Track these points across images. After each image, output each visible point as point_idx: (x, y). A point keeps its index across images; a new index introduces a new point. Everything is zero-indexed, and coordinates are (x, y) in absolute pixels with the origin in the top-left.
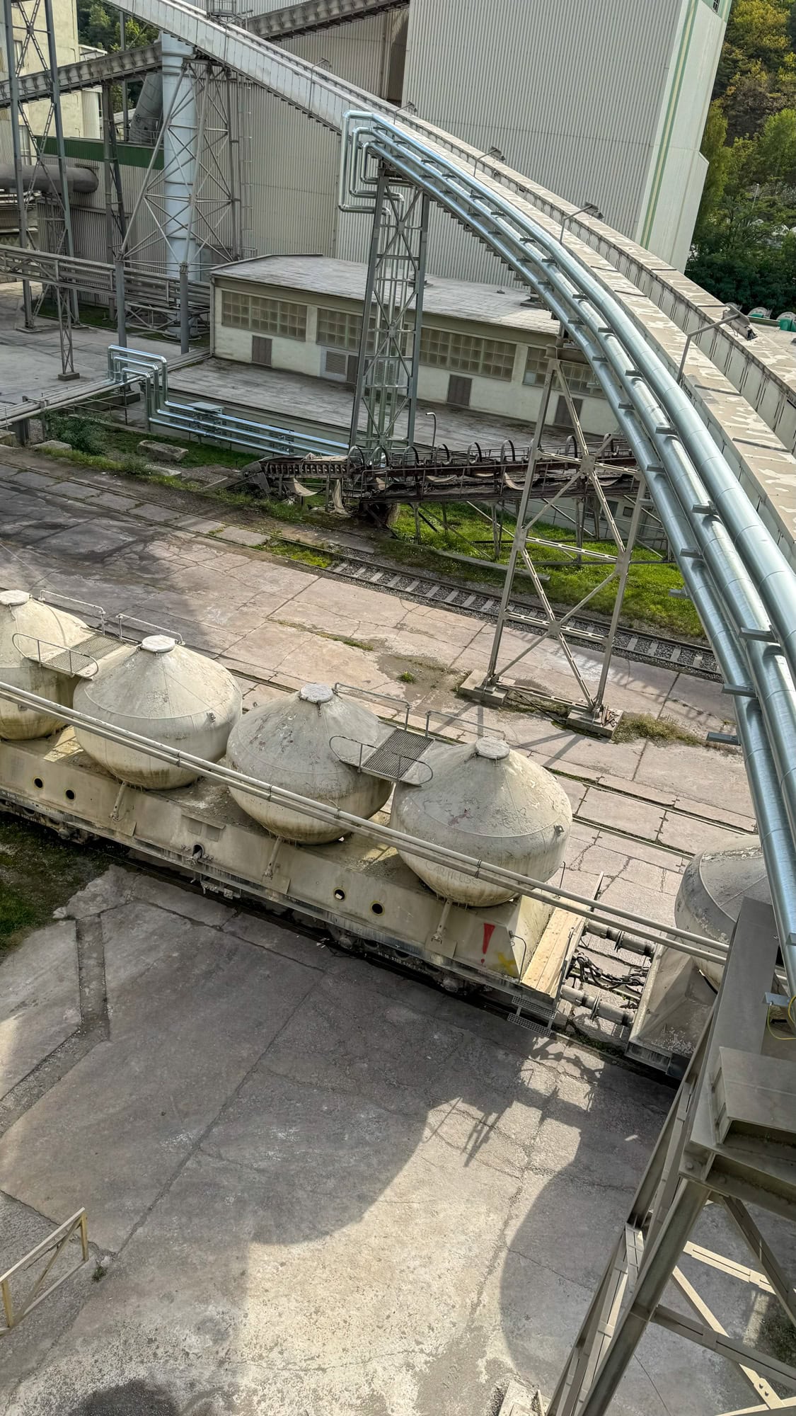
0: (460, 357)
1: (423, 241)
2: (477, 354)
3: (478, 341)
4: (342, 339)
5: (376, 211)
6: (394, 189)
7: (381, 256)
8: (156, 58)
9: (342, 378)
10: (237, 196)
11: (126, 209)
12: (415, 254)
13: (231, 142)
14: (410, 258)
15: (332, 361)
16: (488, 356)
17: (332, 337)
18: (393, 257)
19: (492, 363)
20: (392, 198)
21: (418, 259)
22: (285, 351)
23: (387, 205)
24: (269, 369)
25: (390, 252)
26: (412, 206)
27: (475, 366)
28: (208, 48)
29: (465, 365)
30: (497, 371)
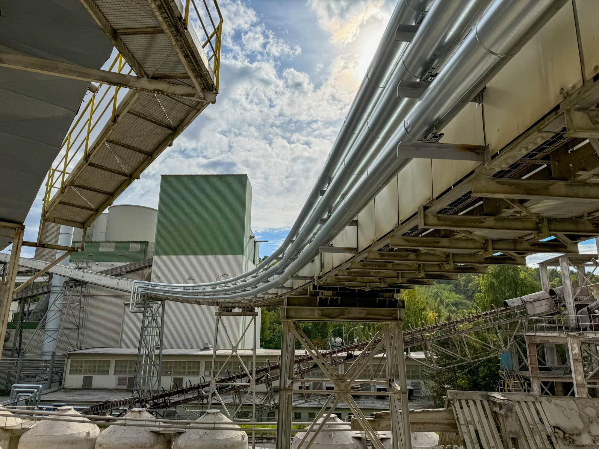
0: (177, 370)
1: (162, 321)
2: (184, 368)
3: (185, 363)
4: (126, 371)
5: (144, 312)
6: (151, 305)
7: (146, 327)
8: (48, 289)
9: (125, 387)
10: (80, 326)
11: (22, 346)
12: (159, 325)
13: (80, 308)
14: (157, 327)
15: (120, 381)
16: (189, 368)
17: (121, 371)
18: (151, 327)
19: (191, 370)
20: (151, 308)
21: (161, 327)
22: (98, 380)
23: (148, 310)
24: (91, 389)
25: (150, 326)
26: (158, 310)
27: (184, 373)
28: (76, 277)
29: (180, 373)
30: (193, 372)
